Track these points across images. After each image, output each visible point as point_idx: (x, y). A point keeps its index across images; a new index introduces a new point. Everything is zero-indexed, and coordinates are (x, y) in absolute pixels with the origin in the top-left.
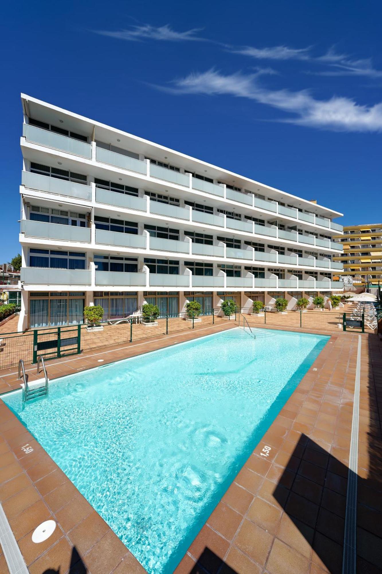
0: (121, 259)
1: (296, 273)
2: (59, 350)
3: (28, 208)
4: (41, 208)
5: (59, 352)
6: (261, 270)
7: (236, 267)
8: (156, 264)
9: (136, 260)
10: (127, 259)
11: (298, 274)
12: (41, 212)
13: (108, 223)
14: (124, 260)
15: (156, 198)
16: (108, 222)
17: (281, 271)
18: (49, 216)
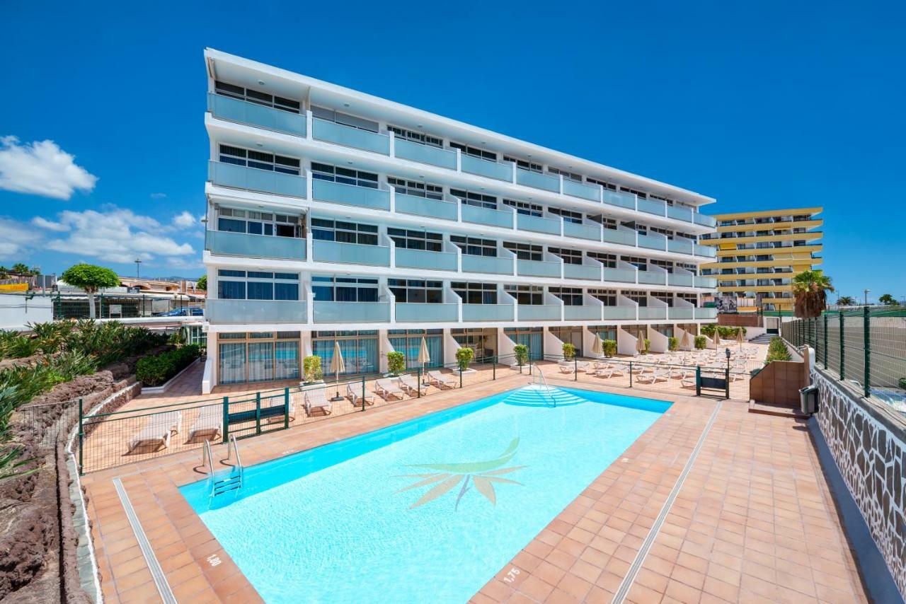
0: (353, 281)
1: (635, 296)
2: (258, 423)
3: (216, 211)
4: (234, 210)
5: (258, 426)
6: (576, 292)
7: (534, 288)
8: (407, 287)
9: (375, 282)
10: (361, 281)
11: (638, 296)
12: (234, 216)
13: (332, 229)
14: (357, 283)
15: (406, 187)
16: (332, 227)
17: (610, 292)
18: (245, 222)
